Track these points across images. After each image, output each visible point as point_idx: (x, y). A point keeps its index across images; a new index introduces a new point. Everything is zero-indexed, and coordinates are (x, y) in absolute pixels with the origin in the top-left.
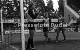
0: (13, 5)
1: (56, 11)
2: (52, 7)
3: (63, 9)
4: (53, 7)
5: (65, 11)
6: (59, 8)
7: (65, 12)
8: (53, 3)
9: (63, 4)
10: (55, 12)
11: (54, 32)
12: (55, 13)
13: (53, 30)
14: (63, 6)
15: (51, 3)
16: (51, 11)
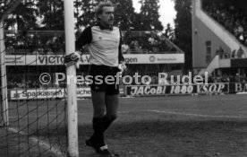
0: (36, 10)
1: (169, 29)
2: (156, 15)
3: (190, 22)
4: (159, 16)
5: (194, 29)
6: (176, 21)
7: (196, 33)
8: (158, 4)
9: (189, 8)
10: (164, 32)
11: (161, 95)
12: (165, 35)
13: (160, 88)
14: (191, 14)
15: (152, 4)
16: (153, 27)
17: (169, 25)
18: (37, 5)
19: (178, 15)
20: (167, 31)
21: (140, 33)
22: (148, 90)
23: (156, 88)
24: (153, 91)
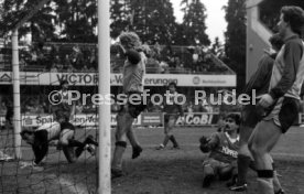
0: (55, 17)
1: (217, 44)
2: (202, 26)
3: (244, 37)
4: (205, 28)
5: (249, 45)
6: (226, 34)
7: (251, 49)
8: (205, 13)
9: (243, 19)
10: (211, 47)
11: (207, 126)
12: (213, 51)
13: (205, 117)
14: (245, 26)
15: (198, 12)
16: (198, 42)
17: (217, 39)
18: (56, 11)
19: (229, 27)
20: (214, 46)
21: (182, 48)
22: (191, 119)
23: (200, 116)
24: (196, 121)
